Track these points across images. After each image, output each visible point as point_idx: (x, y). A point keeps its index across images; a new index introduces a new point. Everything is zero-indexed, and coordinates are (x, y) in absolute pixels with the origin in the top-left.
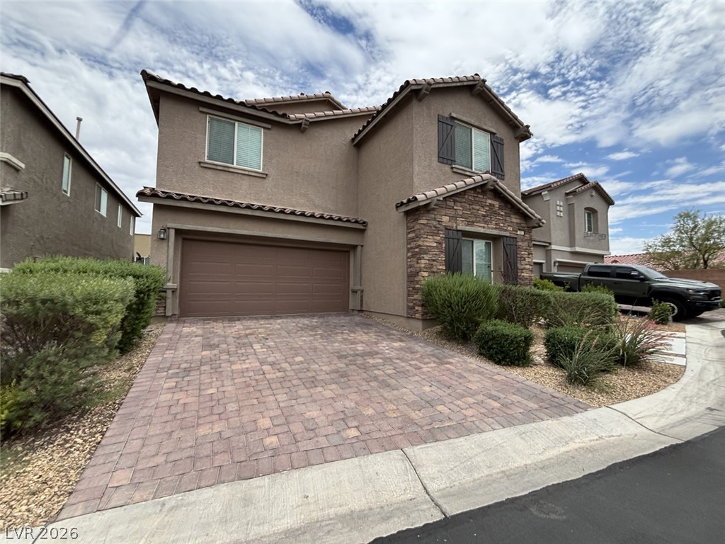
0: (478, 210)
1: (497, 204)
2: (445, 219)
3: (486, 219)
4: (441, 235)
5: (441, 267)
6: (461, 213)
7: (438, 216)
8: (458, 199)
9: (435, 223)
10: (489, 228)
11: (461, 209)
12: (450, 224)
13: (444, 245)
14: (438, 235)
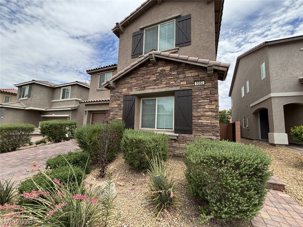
0: (149, 78)
1: (167, 68)
2: (124, 90)
3: (156, 83)
4: (121, 100)
5: (119, 118)
6: (135, 84)
7: (120, 90)
8: (133, 76)
9: (117, 94)
10: (158, 88)
11: (136, 81)
12: (127, 92)
13: (122, 106)
14: (119, 100)
